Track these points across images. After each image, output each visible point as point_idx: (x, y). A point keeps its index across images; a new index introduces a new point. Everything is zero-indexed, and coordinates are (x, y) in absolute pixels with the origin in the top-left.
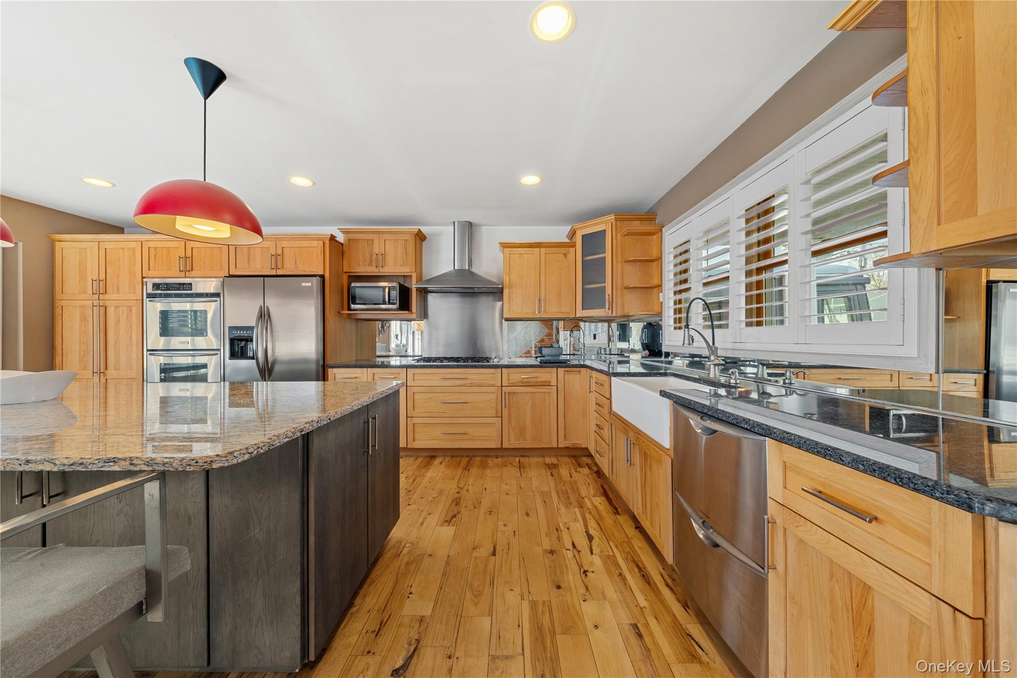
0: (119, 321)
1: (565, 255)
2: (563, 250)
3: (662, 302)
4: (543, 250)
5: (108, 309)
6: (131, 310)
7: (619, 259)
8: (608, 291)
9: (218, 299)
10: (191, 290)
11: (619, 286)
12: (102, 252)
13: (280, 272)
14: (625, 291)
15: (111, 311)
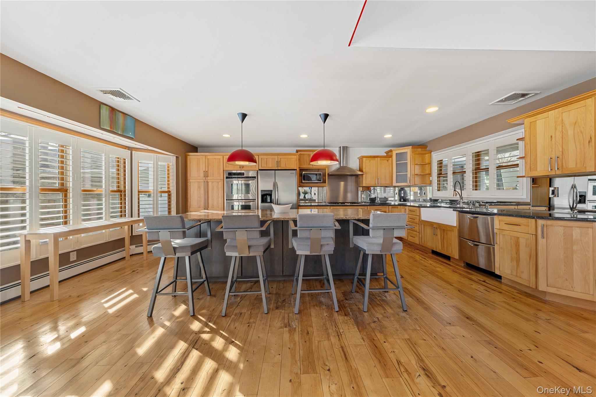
0: (213, 188)
1: (388, 161)
2: (387, 159)
3: (431, 181)
4: (379, 159)
5: (209, 183)
6: (218, 183)
7: (413, 163)
8: (409, 176)
9: (255, 179)
10: (244, 175)
11: (413, 174)
12: (207, 160)
13: (279, 168)
14: (416, 176)
15: (210, 184)
